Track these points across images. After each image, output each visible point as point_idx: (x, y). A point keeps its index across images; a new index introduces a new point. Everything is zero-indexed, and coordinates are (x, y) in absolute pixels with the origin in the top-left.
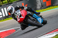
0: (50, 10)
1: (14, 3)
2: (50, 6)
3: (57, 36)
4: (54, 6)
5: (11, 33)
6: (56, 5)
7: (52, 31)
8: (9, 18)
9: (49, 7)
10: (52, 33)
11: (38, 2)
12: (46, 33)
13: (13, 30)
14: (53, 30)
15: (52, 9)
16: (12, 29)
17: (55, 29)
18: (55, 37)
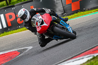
0: (78, 18)
1: (17, 5)
2: (78, 10)
3: (89, 63)
4: (85, 11)
5: (11, 58)
6: (89, 10)
7: (81, 53)
8: (9, 32)
9: (77, 13)
10: (81, 57)
11: (57, 5)
12: (70, 57)
13: (15, 53)
14: (83, 52)
15: (82, 17)
16: (14, 50)
17: (87, 51)
18: (86, 64)
